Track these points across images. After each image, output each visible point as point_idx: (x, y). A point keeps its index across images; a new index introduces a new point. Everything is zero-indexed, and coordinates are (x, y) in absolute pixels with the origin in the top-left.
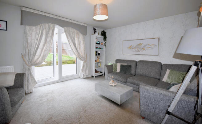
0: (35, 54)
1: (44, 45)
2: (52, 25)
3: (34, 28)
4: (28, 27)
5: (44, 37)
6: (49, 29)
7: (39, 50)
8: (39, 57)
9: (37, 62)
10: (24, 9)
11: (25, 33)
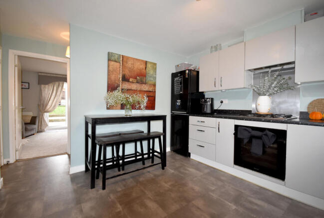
0: (47, 105)
1: (55, 98)
2: (61, 83)
3: (47, 86)
4: (43, 86)
5: (55, 92)
6: (59, 86)
7: (50, 102)
8: (51, 107)
9: (49, 110)
10: (40, 74)
11: (41, 90)
